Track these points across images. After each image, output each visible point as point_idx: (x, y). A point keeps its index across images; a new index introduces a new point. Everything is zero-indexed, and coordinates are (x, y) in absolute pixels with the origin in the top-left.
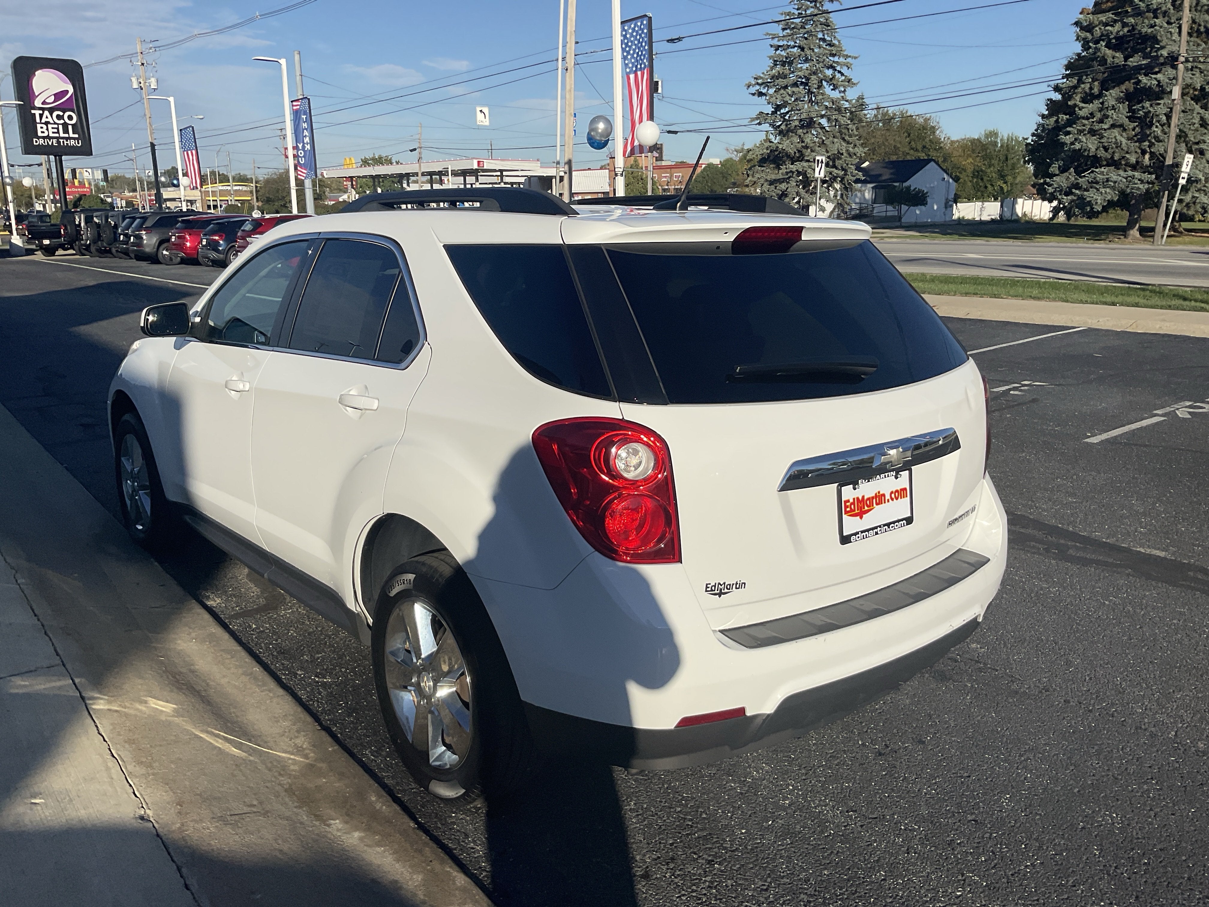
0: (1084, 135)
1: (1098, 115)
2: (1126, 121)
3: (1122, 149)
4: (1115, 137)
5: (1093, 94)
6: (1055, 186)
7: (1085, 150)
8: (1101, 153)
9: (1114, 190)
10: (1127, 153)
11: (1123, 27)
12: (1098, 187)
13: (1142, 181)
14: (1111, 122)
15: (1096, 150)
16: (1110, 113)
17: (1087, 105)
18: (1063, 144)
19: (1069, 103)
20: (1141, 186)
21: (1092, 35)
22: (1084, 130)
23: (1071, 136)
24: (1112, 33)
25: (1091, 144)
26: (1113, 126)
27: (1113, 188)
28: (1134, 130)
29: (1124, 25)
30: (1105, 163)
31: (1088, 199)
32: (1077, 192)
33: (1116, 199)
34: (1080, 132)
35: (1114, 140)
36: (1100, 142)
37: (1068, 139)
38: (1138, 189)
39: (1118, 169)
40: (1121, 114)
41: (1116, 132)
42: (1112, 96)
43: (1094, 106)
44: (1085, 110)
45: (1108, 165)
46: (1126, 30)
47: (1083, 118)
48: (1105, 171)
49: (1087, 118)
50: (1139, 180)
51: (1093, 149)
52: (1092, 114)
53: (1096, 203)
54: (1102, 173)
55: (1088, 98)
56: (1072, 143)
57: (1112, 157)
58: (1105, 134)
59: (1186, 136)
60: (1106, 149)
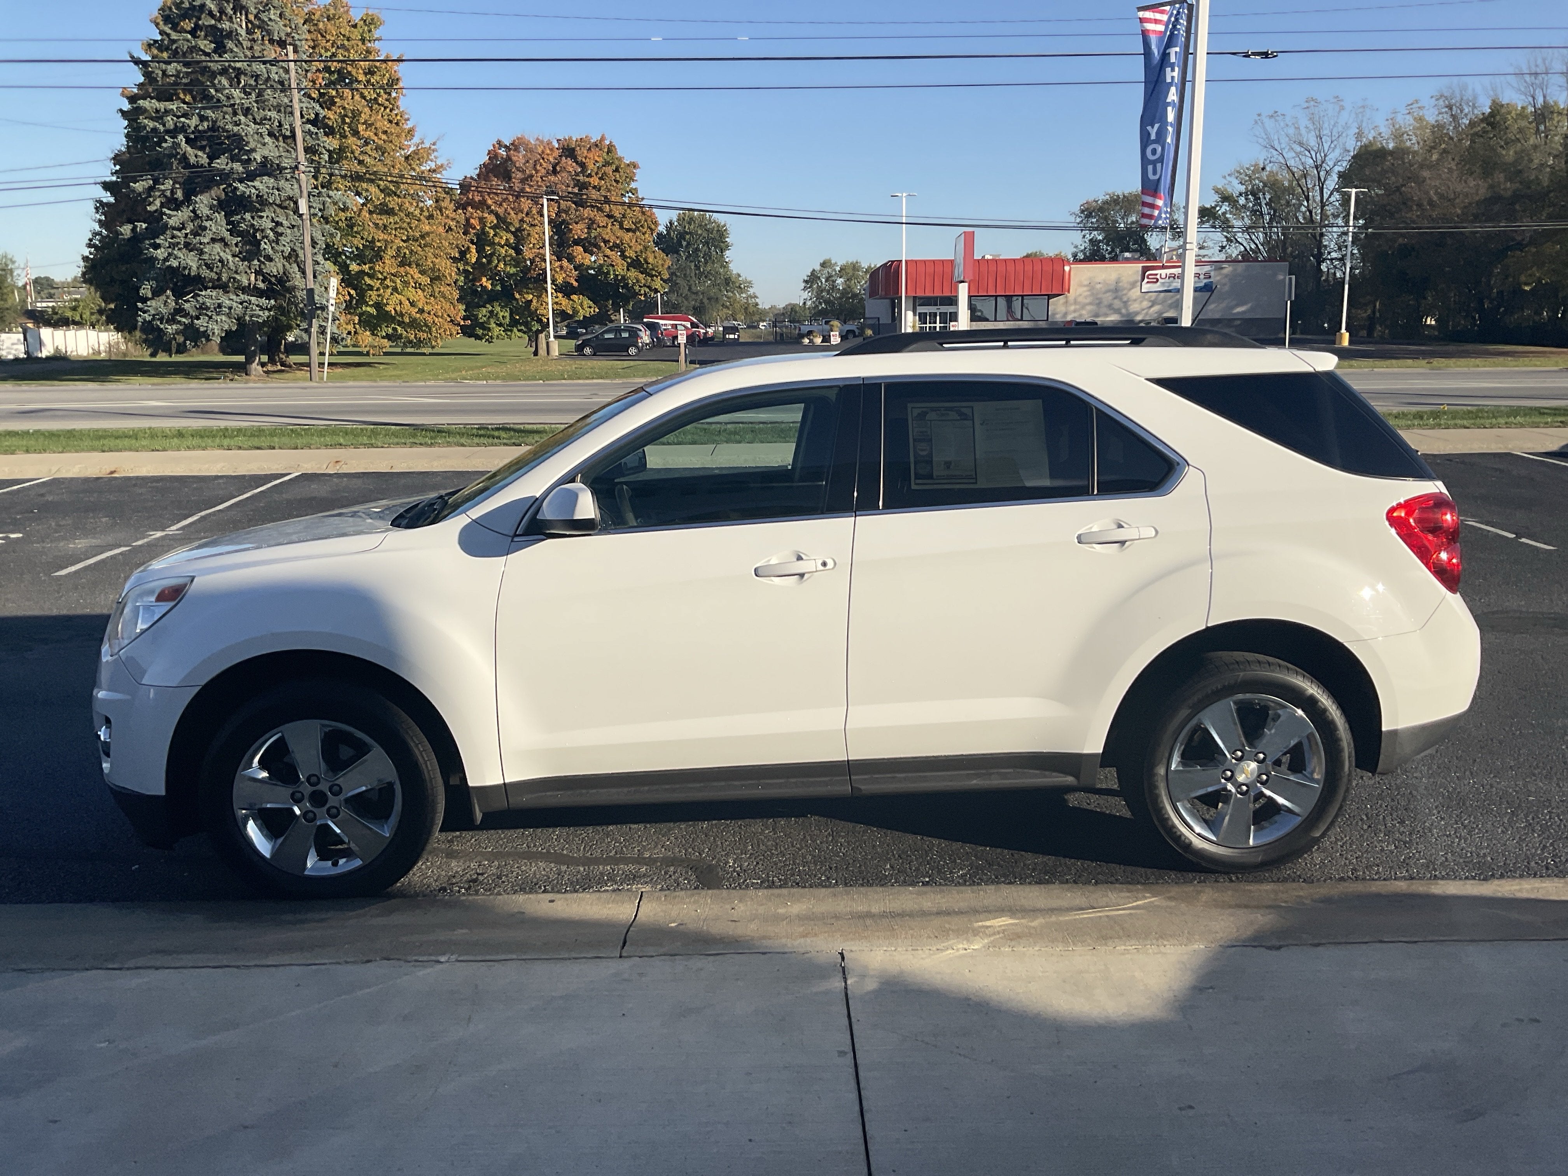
0: (179, 249)
1: (190, 227)
2: (227, 235)
3: (229, 269)
4: (218, 253)
5: (176, 199)
6: (153, 312)
7: (185, 268)
8: (205, 273)
9: (230, 318)
10: (236, 272)
11: (201, 121)
12: (210, 314)
13: (262, 309)
14: (211, 236)
15: (198, 268)
16: (207, 224)
17: (175, 213)
18: (153, 259)
19: (148, 208)
20: (261, 313)
21: (164, 125)
22: (179, 243)
23: (163, 250)
24: (189, 127)
25: (191, 261)
26: (213, 240)
27: (229, 315)
28: (236, 245)
29: (203, 118)
30: (210, 284)
31: (202, 329)
32: (184, 320)
33: (234, 329)
34: (173, 246)
35: (218, 257)
36: (200, 259)
37: (160, 254)
38: (258, 316)
39: (228, 292)
40: (218, 225)
41: (218, 247)
42: (203, 202)
43: (184, 214)
44: (175, 218)
45: (214, 288)
46: (205, 124)
47: (174, 228)
48: (214, 294)
49: (180, 230)
50: (257, 306)
51: (194, 268)
52: (183, 224)
53: (213, 333)
54: (209, 297)
55: (174, 204)
56: (166, 260)
57: (219, 279)
58: (206, 250)
59: (297, 256)
60: (209, 267)
